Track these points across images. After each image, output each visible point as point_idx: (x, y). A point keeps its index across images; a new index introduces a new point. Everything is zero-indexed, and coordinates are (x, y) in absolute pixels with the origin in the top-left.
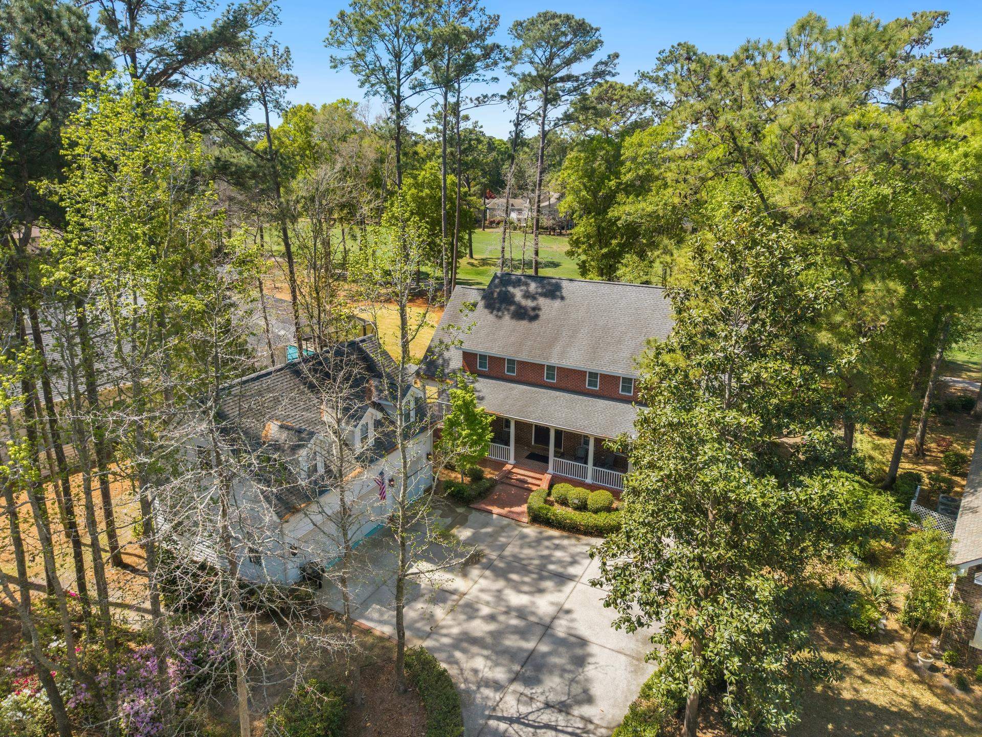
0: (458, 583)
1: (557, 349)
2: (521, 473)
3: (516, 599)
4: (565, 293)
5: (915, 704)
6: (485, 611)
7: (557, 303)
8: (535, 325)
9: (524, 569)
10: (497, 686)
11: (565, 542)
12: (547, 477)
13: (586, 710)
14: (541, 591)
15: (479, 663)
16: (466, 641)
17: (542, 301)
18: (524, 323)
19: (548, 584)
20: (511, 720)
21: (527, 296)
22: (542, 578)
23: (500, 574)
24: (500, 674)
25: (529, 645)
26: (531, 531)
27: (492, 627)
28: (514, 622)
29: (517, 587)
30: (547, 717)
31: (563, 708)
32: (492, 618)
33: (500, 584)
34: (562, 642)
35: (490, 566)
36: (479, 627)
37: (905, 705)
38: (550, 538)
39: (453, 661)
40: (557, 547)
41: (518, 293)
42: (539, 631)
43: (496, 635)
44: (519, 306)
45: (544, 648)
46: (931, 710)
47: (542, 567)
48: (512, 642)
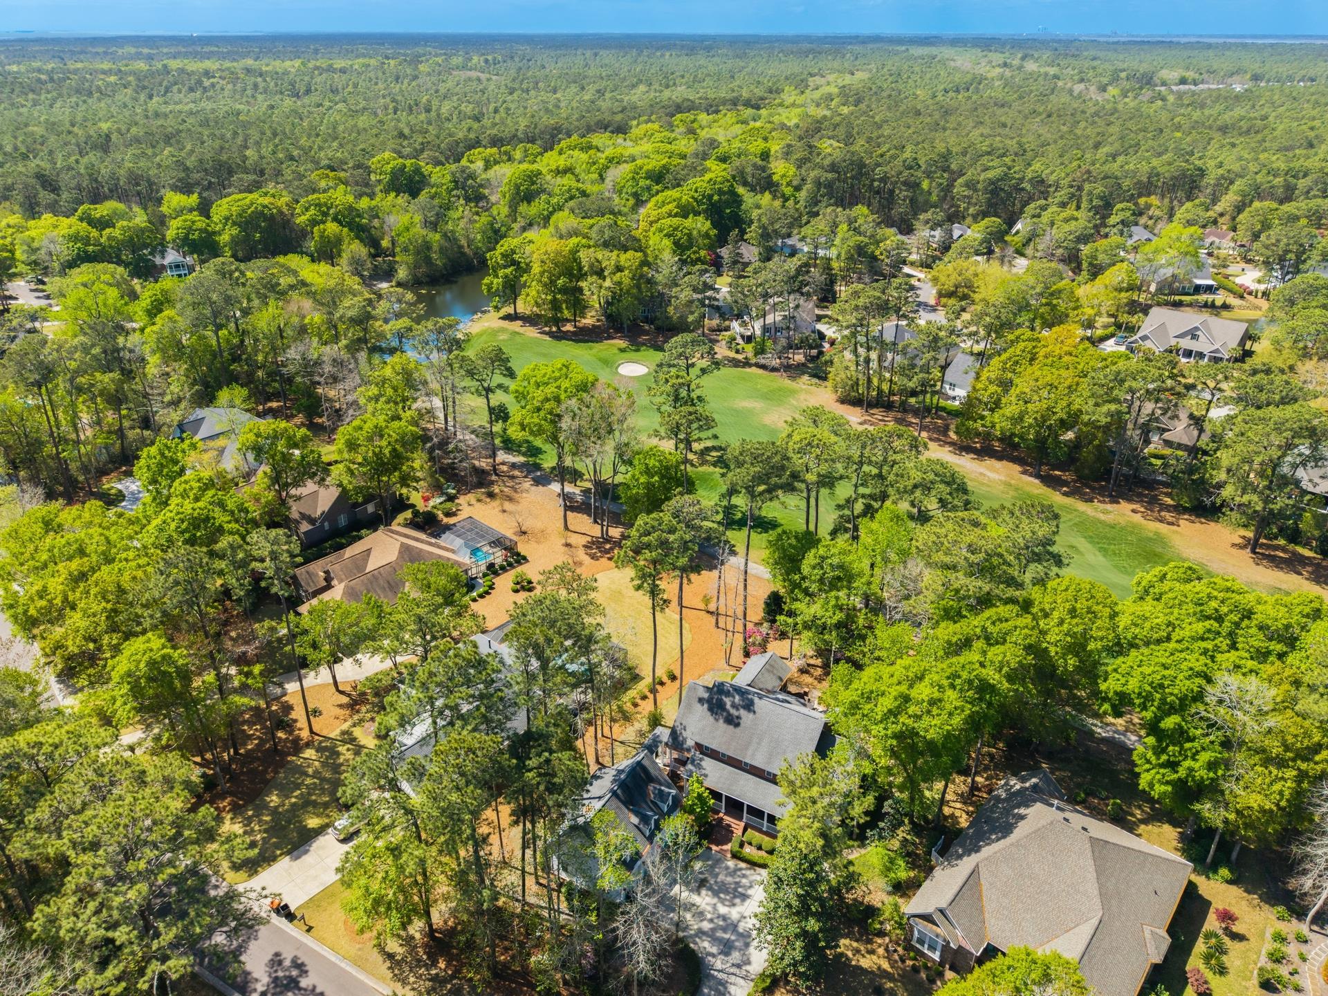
0: (695, 899)
1: (750, 752)
2: (728, 820)
3: (723, 910)
4: (756, 708)
5: (879, 968)
6: (709, 916)
7: (751, 715)
8: (738, 730)
9: (727, 892)
10: (714, 956)
11: (748, 872)
12: (742, 824)
13: (748, 968)
14: (734, 905)
15: (706, 944)
16: (701, 932)
17: (742, 712)
18: (731, 727)
19: (737, 901)
20: (719, 971)
21: (734, 706)
22: (735, 897)
23: (716, 894)
24: (714, 950)
25: (727, 936)
26: (731, 863)
27: (711, 926)
28: (721, 923)
29: (722, 901)
30: (732, 970)
31: (739, 966)
32: (711, 921)
33: (715, 900)
34: (741, 935)
35: (710, 889)
36: (706, 926)
37: (875, 968)
38: (741, 869)
39: (696, 943)
40: (744, 876)
41: (728, 701)
42: (731, 928)
43: (713, 930)
44: (729, 714)
45: (733, 938)
46: (885, 971)
47: (735, 890)
48: (720, 934)
